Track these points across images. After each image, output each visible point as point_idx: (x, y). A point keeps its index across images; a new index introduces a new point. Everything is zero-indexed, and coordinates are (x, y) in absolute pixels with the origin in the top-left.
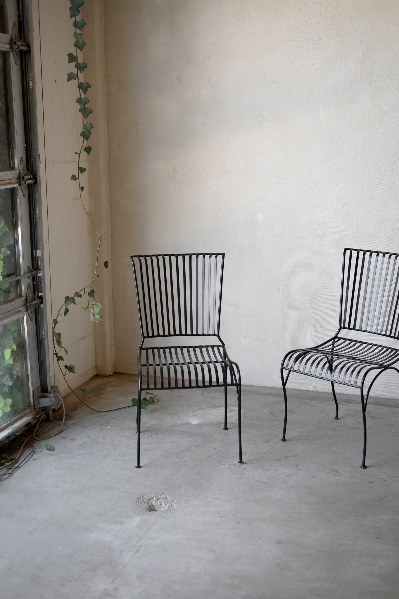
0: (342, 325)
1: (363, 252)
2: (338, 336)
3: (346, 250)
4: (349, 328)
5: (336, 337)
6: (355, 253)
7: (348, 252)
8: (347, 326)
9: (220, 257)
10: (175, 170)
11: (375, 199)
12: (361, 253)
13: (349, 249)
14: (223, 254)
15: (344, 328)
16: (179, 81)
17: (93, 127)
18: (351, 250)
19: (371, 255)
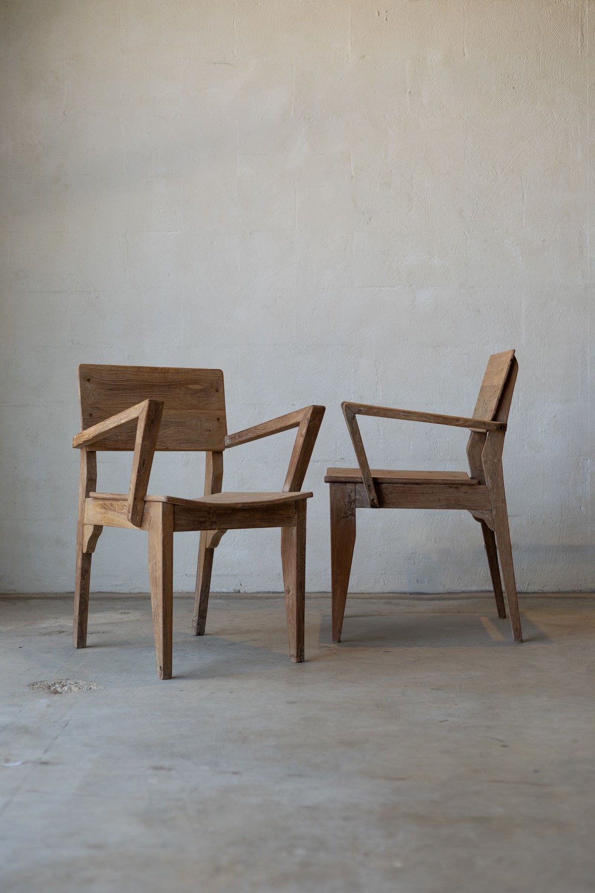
11: (323, 289)
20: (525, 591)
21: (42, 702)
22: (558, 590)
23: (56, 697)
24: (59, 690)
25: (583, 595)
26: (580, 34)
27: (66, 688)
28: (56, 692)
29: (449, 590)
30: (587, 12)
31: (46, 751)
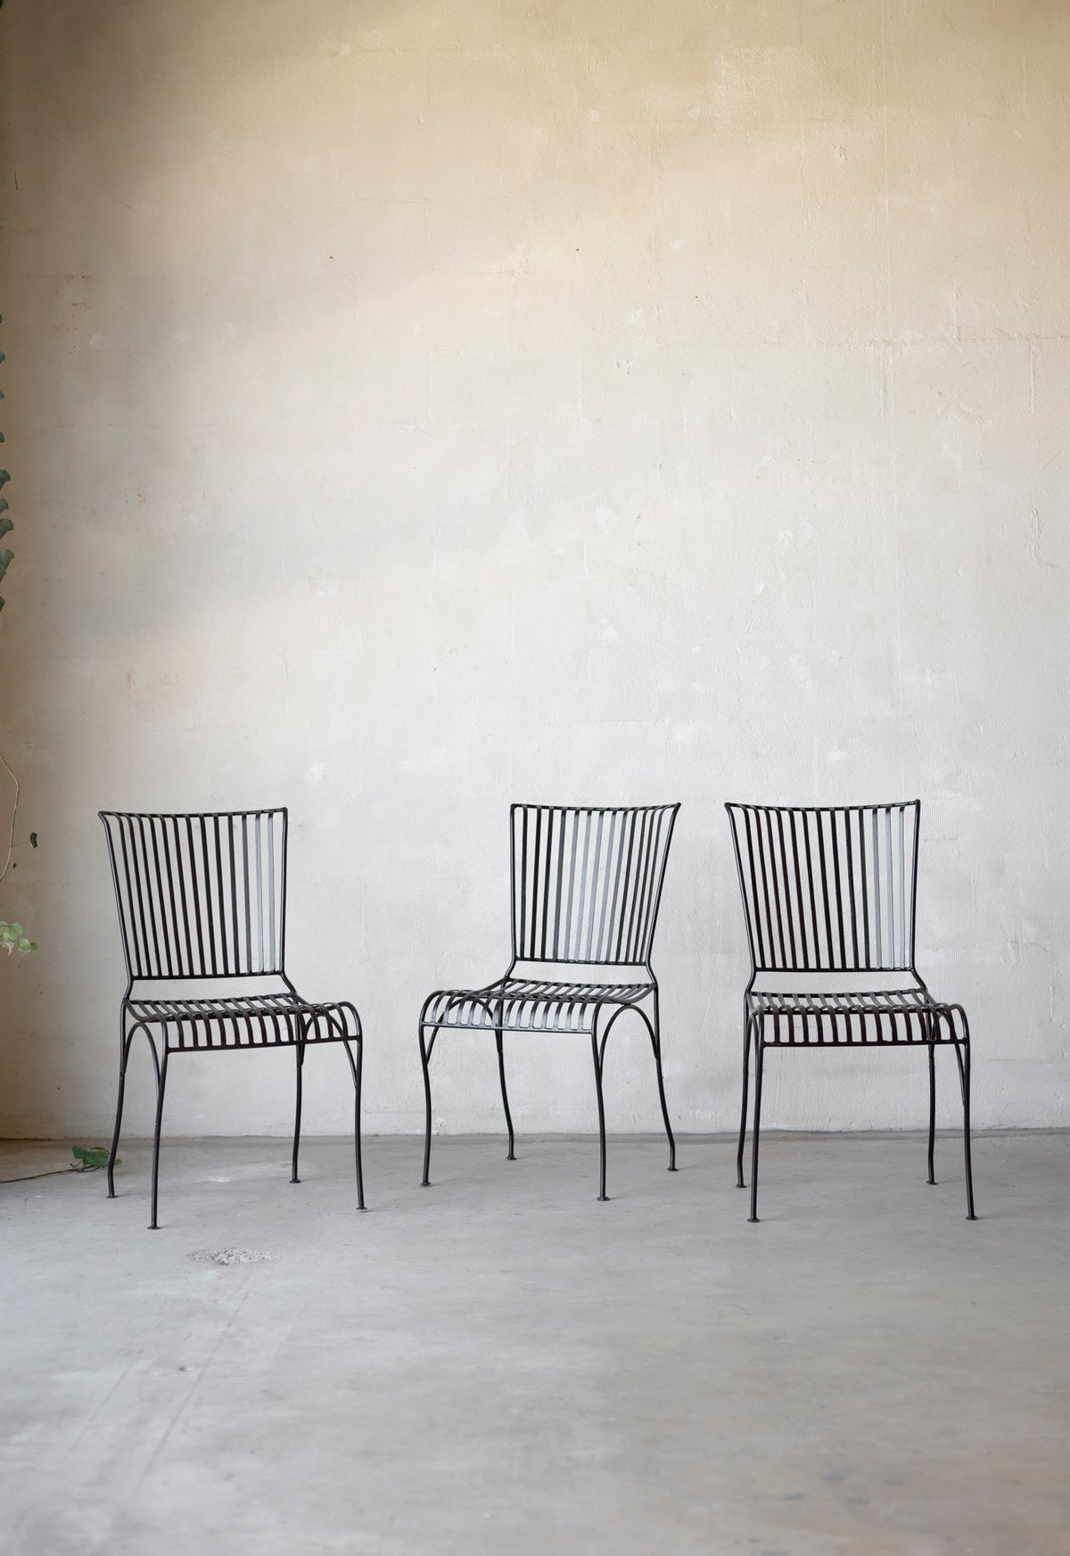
0: (518, 955)
1: (548, 811)
2: (511, 976)
3: (514, 807)
4: (532, 959)
5: (507, 978)
6: (532, 813)
7: (519, 812)
8: (527, 954)
9: (278, 817)
10: (129, 677)
11: (549, 724)
12: (545, 813)
13: (520, 806)
14: (285, 811)
15: (523, 959)
16: (140, 496)
17: (13, 557)
18: (526, 808)
19: (564, 814)
20: (825, 1130)
21: (211, 1274)
22: (870, 1128)
23: (225, 1269)
24: (225, 1260)
25: (902, 1135)
26: (881, 390)
27: (233, 1258)
28: (223, 1263)
29: (722, 1130)
30: (891, 362)
31: (230, 1325)
